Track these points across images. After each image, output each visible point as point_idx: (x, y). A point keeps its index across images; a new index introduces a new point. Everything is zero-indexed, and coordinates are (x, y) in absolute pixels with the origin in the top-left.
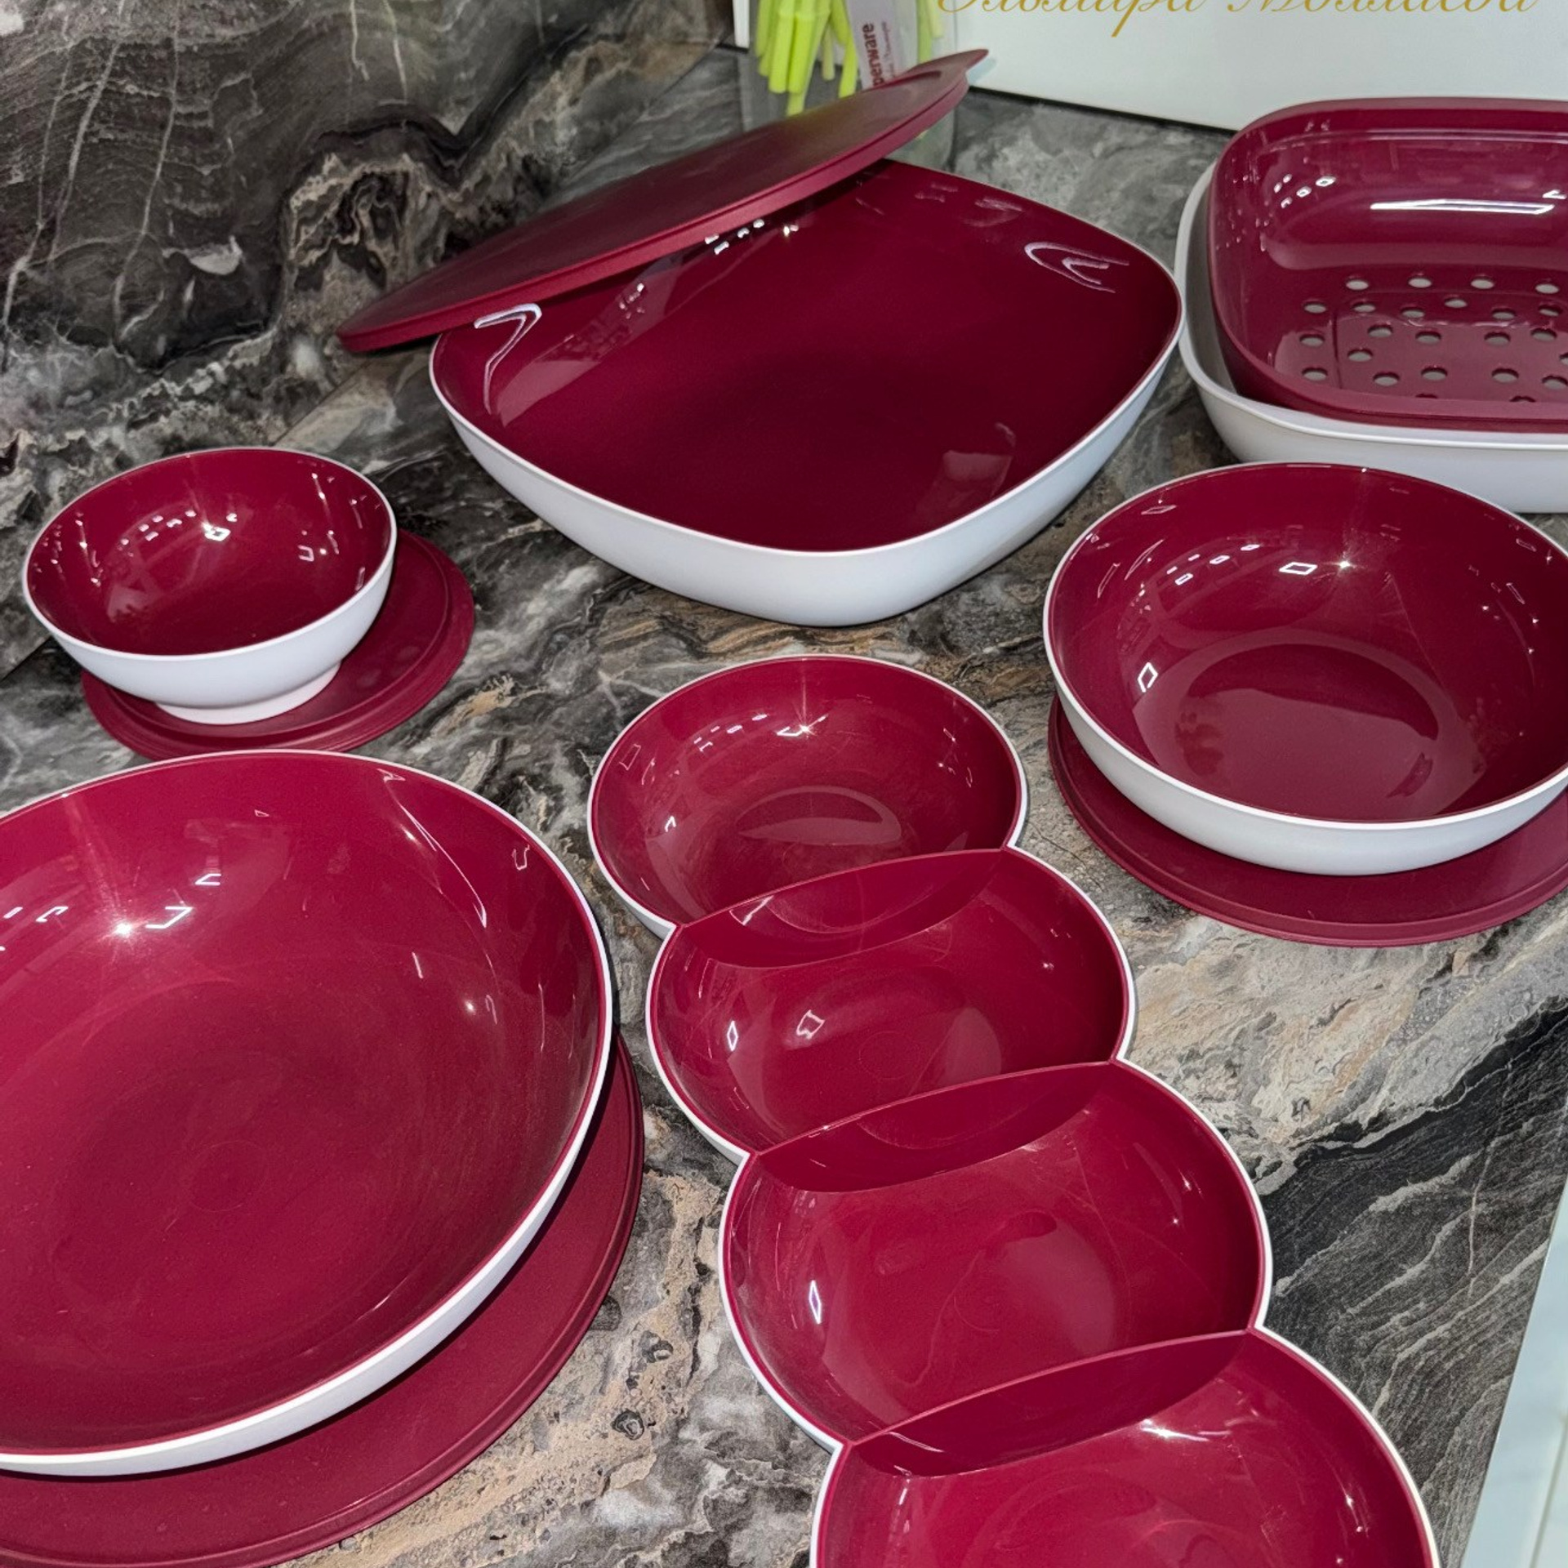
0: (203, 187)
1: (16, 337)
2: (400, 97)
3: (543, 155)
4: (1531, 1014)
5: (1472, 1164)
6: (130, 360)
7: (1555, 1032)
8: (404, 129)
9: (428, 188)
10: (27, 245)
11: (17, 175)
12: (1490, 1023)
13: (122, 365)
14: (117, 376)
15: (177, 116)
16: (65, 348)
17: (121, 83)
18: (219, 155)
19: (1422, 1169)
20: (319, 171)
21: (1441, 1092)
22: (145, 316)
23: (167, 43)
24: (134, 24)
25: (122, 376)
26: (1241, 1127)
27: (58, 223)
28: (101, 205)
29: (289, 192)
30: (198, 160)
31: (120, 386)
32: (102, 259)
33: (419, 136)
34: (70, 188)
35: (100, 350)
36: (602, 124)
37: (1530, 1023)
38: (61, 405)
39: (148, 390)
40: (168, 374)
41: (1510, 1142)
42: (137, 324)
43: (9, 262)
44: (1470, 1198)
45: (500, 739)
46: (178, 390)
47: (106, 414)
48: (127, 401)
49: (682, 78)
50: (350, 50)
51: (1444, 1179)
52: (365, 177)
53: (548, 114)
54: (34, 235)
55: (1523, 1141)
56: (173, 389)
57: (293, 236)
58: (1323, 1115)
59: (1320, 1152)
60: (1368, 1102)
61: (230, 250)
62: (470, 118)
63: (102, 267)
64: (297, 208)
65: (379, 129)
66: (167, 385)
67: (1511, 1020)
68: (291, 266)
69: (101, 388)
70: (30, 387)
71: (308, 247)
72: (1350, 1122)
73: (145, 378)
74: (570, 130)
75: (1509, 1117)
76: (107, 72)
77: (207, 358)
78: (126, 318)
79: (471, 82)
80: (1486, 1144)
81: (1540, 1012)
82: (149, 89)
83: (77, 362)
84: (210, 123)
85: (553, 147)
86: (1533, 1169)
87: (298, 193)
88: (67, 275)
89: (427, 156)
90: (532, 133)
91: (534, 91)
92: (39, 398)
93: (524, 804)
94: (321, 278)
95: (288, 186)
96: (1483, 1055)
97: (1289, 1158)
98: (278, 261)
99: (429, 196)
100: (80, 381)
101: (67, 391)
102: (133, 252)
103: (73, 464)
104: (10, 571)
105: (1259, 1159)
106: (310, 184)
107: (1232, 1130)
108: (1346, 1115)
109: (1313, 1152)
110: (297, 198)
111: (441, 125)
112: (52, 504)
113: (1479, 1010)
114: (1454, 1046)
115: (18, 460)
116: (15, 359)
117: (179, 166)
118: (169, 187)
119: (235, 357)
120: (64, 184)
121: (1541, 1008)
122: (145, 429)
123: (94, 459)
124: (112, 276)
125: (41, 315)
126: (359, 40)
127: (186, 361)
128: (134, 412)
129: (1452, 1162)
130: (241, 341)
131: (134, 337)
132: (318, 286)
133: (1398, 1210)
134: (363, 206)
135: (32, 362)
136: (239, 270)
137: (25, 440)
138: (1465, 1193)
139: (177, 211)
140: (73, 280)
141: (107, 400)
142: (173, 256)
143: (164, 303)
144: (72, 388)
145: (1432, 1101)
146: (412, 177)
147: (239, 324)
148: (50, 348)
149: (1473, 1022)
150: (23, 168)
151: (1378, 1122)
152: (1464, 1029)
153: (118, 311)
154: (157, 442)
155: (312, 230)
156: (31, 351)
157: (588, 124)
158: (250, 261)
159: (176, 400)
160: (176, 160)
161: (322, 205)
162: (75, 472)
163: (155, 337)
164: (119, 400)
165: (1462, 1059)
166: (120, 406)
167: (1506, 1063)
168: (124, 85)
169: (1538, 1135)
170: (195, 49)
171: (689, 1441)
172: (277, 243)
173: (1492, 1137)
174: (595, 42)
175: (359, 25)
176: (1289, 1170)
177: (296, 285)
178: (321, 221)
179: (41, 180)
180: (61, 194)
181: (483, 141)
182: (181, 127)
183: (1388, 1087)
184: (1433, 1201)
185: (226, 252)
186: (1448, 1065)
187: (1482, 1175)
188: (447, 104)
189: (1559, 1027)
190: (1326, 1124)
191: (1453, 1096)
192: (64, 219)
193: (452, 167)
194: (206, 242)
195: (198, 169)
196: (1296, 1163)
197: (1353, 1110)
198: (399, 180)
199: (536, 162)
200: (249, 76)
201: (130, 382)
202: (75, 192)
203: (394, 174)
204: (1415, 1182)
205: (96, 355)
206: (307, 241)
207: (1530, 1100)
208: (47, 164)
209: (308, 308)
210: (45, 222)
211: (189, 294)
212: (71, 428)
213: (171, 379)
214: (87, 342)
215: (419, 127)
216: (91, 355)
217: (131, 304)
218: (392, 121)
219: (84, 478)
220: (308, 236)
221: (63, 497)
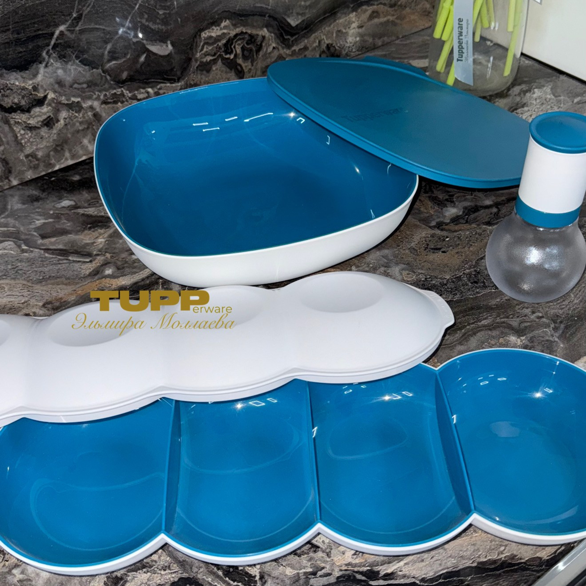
0: (158, 18)
1: (54, 55)
2: (269, 5)
3: (339, 45)
4: (499, 557)
6: (108, 77)
7: (504, 572)
8: (267, 18)
9: (274, 45)
10: (67, 21)
12: (475, 553)
13: (104, 78)
14: (101, 82)
16: (78, 65)
18: (169, 7)
20: (219, 25)
21: (428, 575)
22: (119, 62)
25: (103, 82)
26: (326, 549)
27: (83, 16)
28: (105, 14)
29: (201, 30)
30: (158, 7)
31: (102, 86)
32: (102, 35)
33: (275, 23)
34: (92, 4)
35: (94, 70)
36: (374, 39)
37: (494, 562)
38: (71, 86)
39: (115, 91)
40: (126, 87)
42: (114, 64)
43: (57, 26)
46: (130, 95)
47: (92, 95)
48: (104, 93)
49: (423, 30)
52: (242, 33)
53: (345, 29)
54: (71, 18)
56: (127, 93)
58: (366, 561)
59: (352, 578)
60: (391, 565)
61: (167, 46)
62: (303, 21)
63: (102, 38)
64: (204, 37)
65: (253, 15)
66: (124, 91)
67: (486, 557)
68: (196, 60)
70: (58, 76)
71: (207, 54)
72: (376, 570)
73: (115, 86)
74: (356, 38)
77: (147, 86)
78: (109, 61)
79: (306, 7)
81: (503, 559)
83: (82, 72)
85: (345, 43)
87: (206, 31)
88: (84, 37)
89: (277, 32)
90: (334, 35)
91: (340, 18)
92: (61, 81)
94: (211, 68)
95: (202, 28)
96: (461, 567)
97: (337, 574)
98: (190, 56)
99: (274, 48)
100: (82, 80)
101: (75, 82)
102: (118, 36)
103: (73, 111)
104: (34, 143)
105: (323, 568)
106: (213, 29)
107: (322, 548)
108: (377, 566)
109: (349, 576)
110: (205, 34)
111: (286, 20)
112: (59, 123)
113: (474, 545)
114: (450, 557)
115: (46, 102)
116: (52, 63)
117: (148, 7)
118: (141, 15)
119: (160, 89)
121: (505, 557)
122: (109, 105)
123: (83, 111)
124: (106, 42)
125: (68, 49)
127: (136, 85)
128: (106, 98)
130: (165, 83)
131: (112, 70)
132: (208, 71)
134: (239, 45)
135: (61, 66)
136: (169, 55)
137: (51, 96)
139: (143, 25)
140: (86, 40)
141: (94, 90)
142: (137, 42)
143: (129, 59)
144: (78, 81)
145: (420, 578)
146: (267, 38)
147: (165, 76)
148: (70, 63)
149: (468, 549)
151: (388, 576)
152: (461, 551)
153: (106, 57)
155: (210, 48)
156: (61, 62)
157: (366, 38)
158: (175, 53)
159: (128, 98)
160: (147, 5)
161: (218, 39)
162: (73, 114)
163: (122, 71)
164: (100, 91)
165: (449, 564)
166: (100, 94)
167: (469, 576)
171: (14, 575)
172: (191, 49)
174: (378, 5)
176: (332, 580)
177: (197, 67)
178: (215, 46)
180: (87, 5)
181: (308, 32)
183: (405, 562)
185: (165, 46)
186: (440, 565)
188: (292, 13)
189: (506, 571)
190: (364, 566)
191: (432, 580)
192: (86, 15)
193: (289, 39)
194: (155, 41)
195: (157, 10)
196: (338, 578)
197: (382, 565)
198: (259, 39)
199: (334, 47)
201: (107, 86)
202: (94, 6)
203: (258, 35)
205: (92, 71)
206: (206, 52)
209: (201, 78)
210: (77, 14)
211: (142, 59)
212: (74, 96)
213: (127, 90)
214: (88, 65)
215: (275, 19)
216: (89, 71)
217: (113, 56)
218: (261, 14)
219: (77, 117)
220: (207, 50)
221: (65, 121)
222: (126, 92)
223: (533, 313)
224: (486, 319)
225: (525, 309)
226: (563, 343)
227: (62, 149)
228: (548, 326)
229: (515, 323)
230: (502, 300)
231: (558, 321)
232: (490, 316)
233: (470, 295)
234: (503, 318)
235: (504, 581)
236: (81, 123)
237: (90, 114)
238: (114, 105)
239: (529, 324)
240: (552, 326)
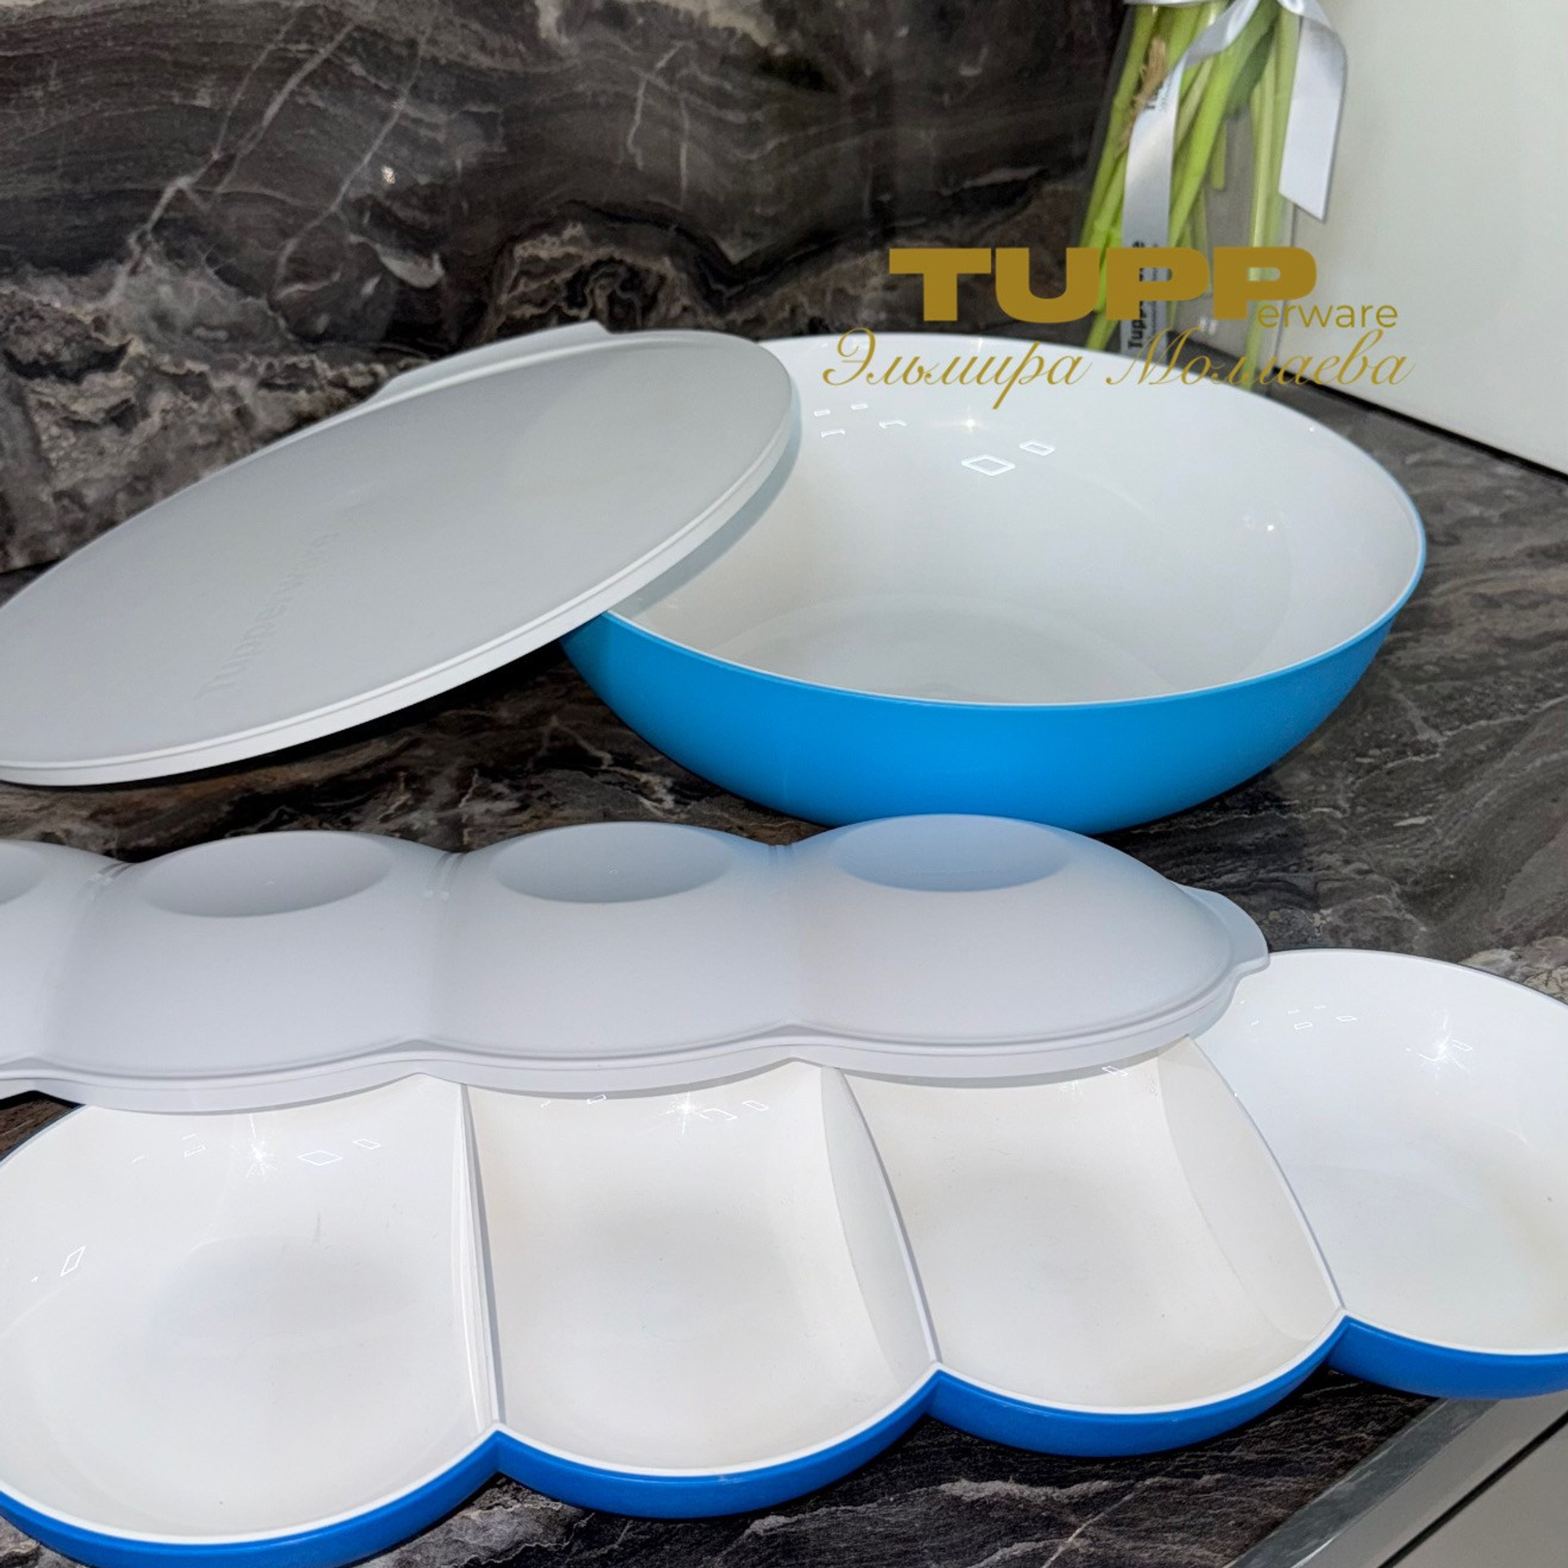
0: (416, 194)
1: (156, 247)
2: (678, 203)
5: (1106, 1492)
6: (282, 323)
8: (671, 232)
9: (685, 301)
10: (196, 167)
11: (203, 99)
13: (271, 322)
14: (263, 331)
15: (404, 116)
16: (210, 281)
17: (348, 60)
18: (442, 171)
19: (1038, 1471)
20: (557, 233)
22: (313, 287)
23: (412, 44)
24: (377, 11)
25: (268, 333)
27: (237, 161)
28: (291, 164)
29: (517, 239)
30: (417, 166)
31: (264, 342)
32: (277, 215)
33: (689, 248)
34: (260, 135)
35: (250, 299)
38: (188, 332)
39: (295, 359)
40: (322, 353)
41: (1173, 1487)
42: (299, 290)
43: (171, 175)
44: (1075, 1528)
45: (412, 738)
46: (330, 374)
47: (238, 362)
48: (267, 360)
50: (626, 134)
51: (1057, 1493)
52: (611, 261)
53: (854, 287)
54: (205, 161)
55: (1190, 1494)
56: (323, 369)
57: (509, 283)
61: (431, 266)
62: (755, 254)
63: (276, 222)
64: (521, 257)
65: (644, 221)
66: (318, 363)
68: (498, 311)
69: (239, 335)
70: (158, 301)
71: (524, 300)
73: (295, 346)
75: (1193, 1461)
76: (335, 44)
77: (373, 358)
78: (287, 281)
79: (766, 221)
80: (1142, 1478)
82: (379, 78)
83: (219, 298)
84: (441, 137)
86: (1179, 1529)
87: (527, 244)
88: (234, 213)
89: (693, 269)
90: (829, 298)
91: (842, 259)
92: (165, 316)
93: (385, 795)
95: (517, 233)
98: (485, 298)
99: (685, 309)
100: (218, 319)
101: (199, 322)
102: (315, 223)
103: (186, 393)
104: (82, 465)
106: (543, 242)
110: (524, 248)
111: (717, 246)
112: (150, 420)
115: (123, 363)
116: (148, 268)
119: (405, 369)
120: (254, 128)
122: (280, 394)
123: (210, 399)
124: (285, 234)
125: (192, 238)
126: (638, 129)
127: (348, 350)
128: (271, 373)
129: (1082, 1478)
130: (418, 357)
131: (293, 302)
133: (973, 1502)
134: (602, 288)
135: (168, 277)
136: (434, 290)
137: (137, 348)
138: (1072, 1519)
139: (378, 205)
140: (238, 220)
141: (244, 349)
142: (360, 245)
143: (336, 285)
144: (205, 321)
146: (669, 282)
147: (420, 340)
148: (193, 273)
150: (213, 95)
153: (282, 270)
154: (290, 412)
155: (534, 286)
156: (170, 268)
158: (450, 286)
159: (324, 381)
160: (391, 157)
161: (553, 267)
162: (185, 402)
163: (317, 312)
164: (258, 354)
166: (257, 362)
168: (351, 64)
169: (1218, 1495)
170: (443, 62)
172: (488, 281)
173: (1153, 1474)
175: (643, 113)
177: (498, 329)
178: (546, 282)
179: (229, 113)
180: (248, 135)
181: (767, 281)
182: (406, 129)
184: (1024, 1510)
185: (425, 266)
187: (1108, 1509)
188: (731, 230)
192: (243, 160)
193: (720, 293)
194: (405, 249)
195: (414, 175)
198: (652, 281)
200: (500, 111)
201: (275, 343)
202: (263, 141)
203: (648, 271)
204: (1019, 1481)
205: (243, 301)
206: (524, 294)
207: (1233, 1453)
208: (240, 102)
210: (223, 154)
211: (369, 287)
212: (194, 358)
213: (324, 360)
214: (237, 285)
215: (692, 238)
216: (238, 300)
217: (301, 270)
218: (660, 220)
219: (192, 411)
220: (527, 290)
221: (163, 419)
222: (322, 367)
223: (1347, 862)
224: (1231, 871)
225: (1325, 855)
226: (1426, 925)
227: (149, 489)
228: (1386, 889)
229: (1303, 880)
230: (1270, 836)
231: (1410, 880)
232: (1241, 866)
233: (1190, 823)
234: (1274, 871)
235: (1324, 1414)
236: (203, 428)
237: (228, 408)
238: (289, 395)
239: (1337, 884)
240: (1397, 888)
